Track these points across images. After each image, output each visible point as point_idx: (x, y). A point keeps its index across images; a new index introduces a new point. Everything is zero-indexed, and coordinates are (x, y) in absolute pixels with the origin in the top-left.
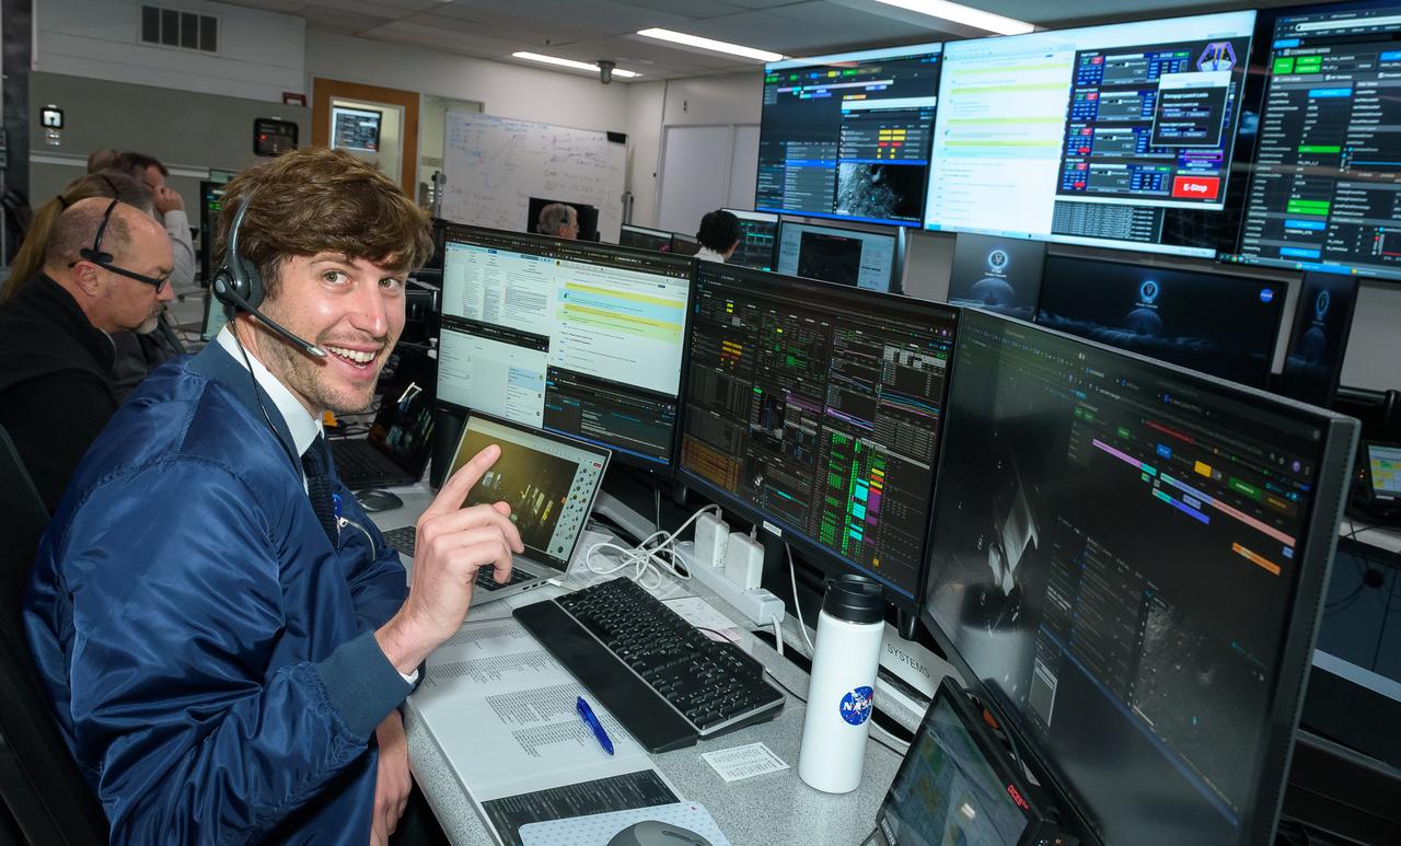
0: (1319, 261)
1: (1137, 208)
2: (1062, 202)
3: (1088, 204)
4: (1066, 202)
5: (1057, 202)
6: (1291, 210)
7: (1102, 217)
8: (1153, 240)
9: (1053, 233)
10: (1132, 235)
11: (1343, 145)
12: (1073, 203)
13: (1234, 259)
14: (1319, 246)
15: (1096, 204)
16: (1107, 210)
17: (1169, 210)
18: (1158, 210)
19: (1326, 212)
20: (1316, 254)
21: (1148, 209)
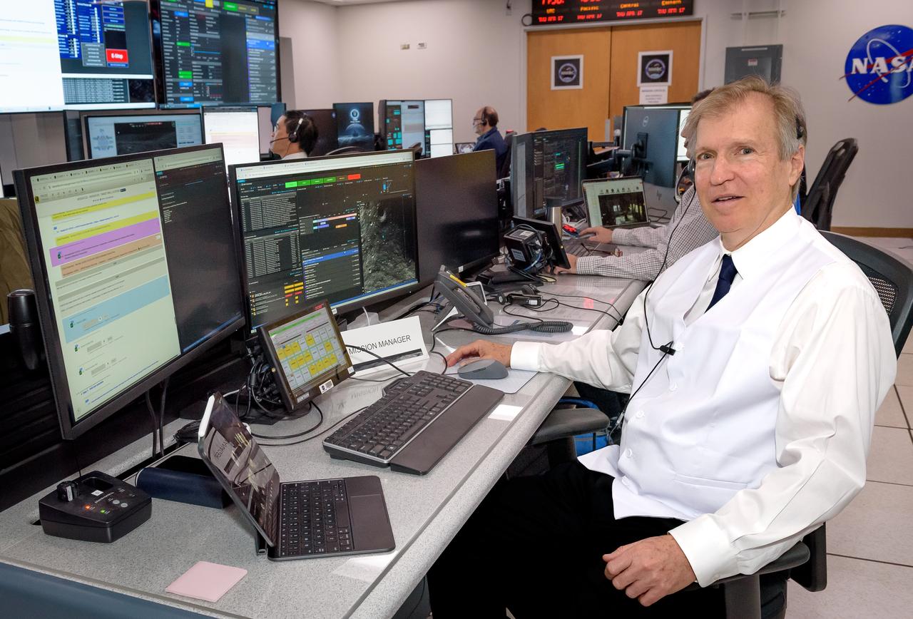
0: (192, 102)
1: (114, 80)
2: (67, 79)
3: (85, 79)
4: (70, 79)
5: (64, 79)
6: (181, 77)
7: (95, 88)
8: (126, 102)
9: (66, 104)
10: (115, 99)
11: (191, 43)
12: (75, 79)
13: (166, 107)
14: (191, 95)
15: (89, 79)
16: (97, 82)
17: (130, 80)
18: (124, 80)
19: (191, 77)
20: (192, 99)
21: (119, 80)
